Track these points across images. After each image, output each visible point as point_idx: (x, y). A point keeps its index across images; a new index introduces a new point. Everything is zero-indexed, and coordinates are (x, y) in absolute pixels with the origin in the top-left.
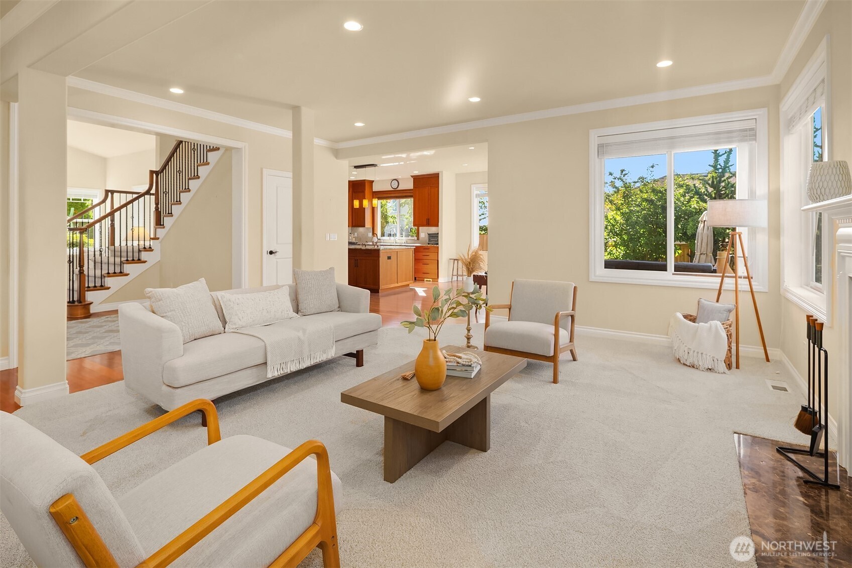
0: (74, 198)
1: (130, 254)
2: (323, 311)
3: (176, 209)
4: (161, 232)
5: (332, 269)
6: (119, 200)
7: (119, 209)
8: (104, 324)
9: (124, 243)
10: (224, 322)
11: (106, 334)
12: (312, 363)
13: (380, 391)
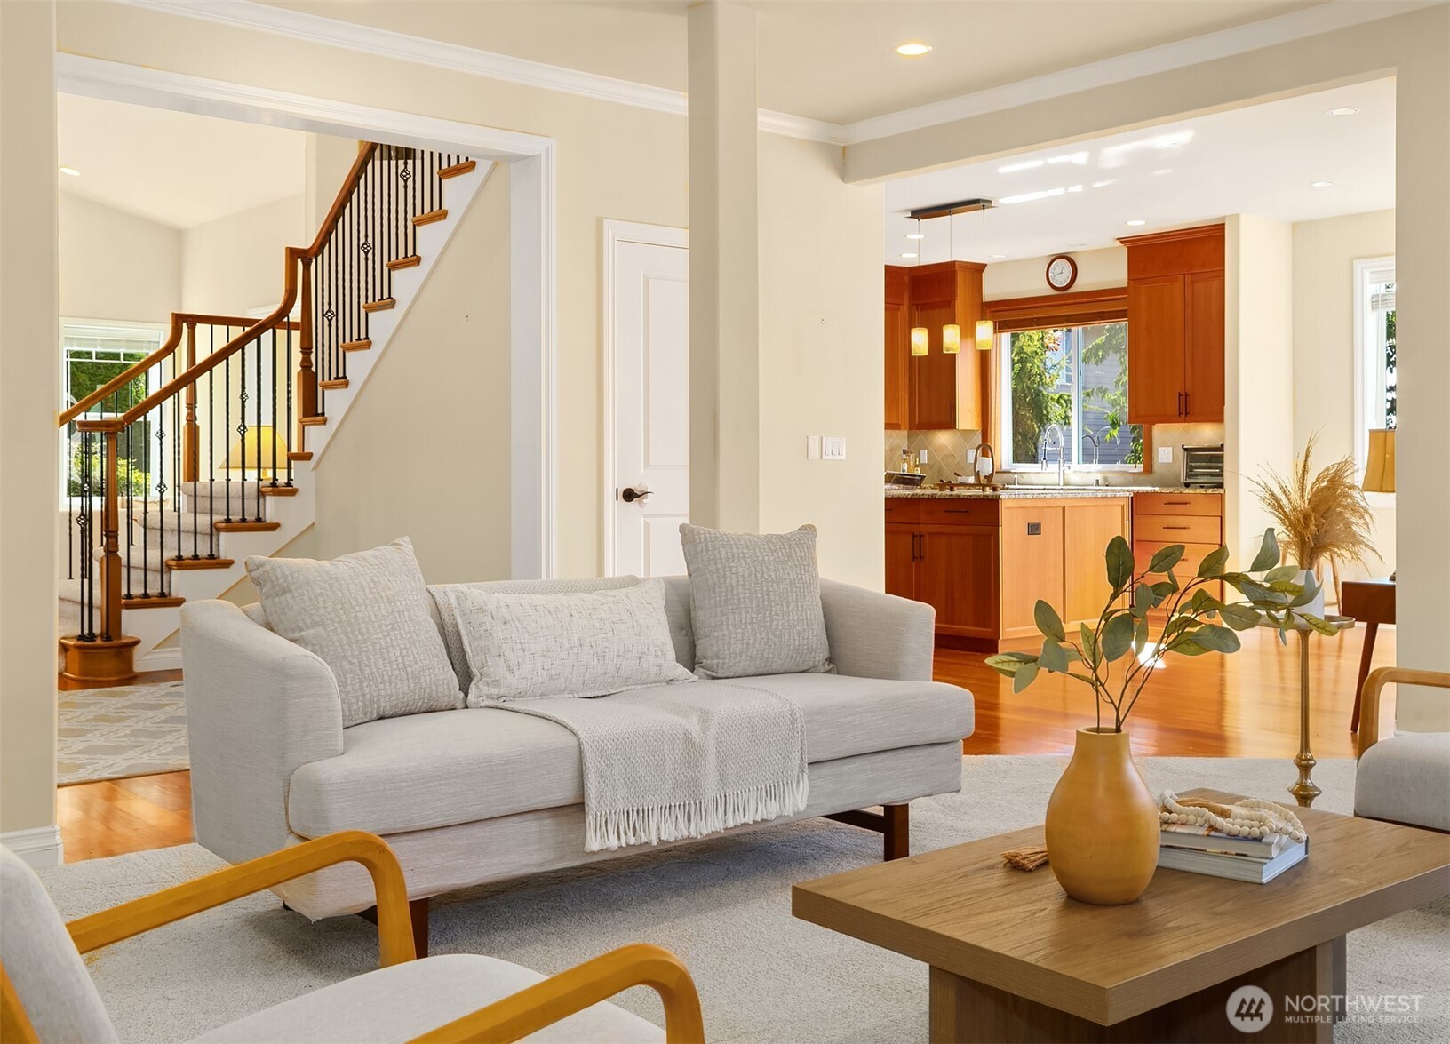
0: (100, 349)
1: (236, 505)
2: (775, 667)
3: (358, 365)
4: (317, 438)
5: (808, 531)
6: (208, 341)
7: (209, 365)
8: (165, 701)
9: (220, 476)
10: (466, 679)
11: (167, 727)
12: (731, 824)
13: (921, 891)
